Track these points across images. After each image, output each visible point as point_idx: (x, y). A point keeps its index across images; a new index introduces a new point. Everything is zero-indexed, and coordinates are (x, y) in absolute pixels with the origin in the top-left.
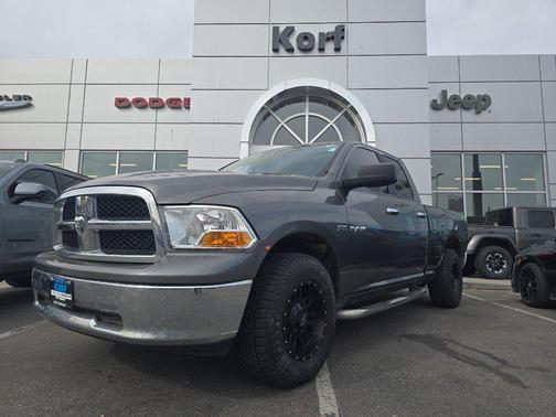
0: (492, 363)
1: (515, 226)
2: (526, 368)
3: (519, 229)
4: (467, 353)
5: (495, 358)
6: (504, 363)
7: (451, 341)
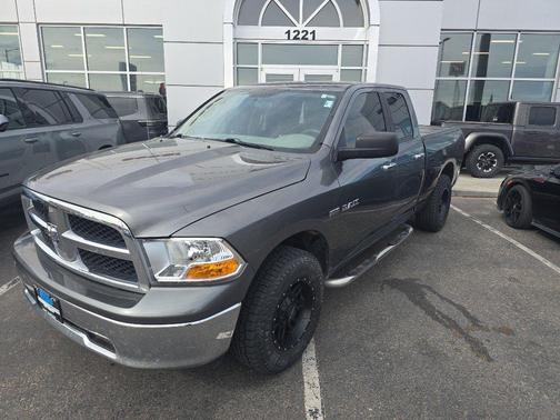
0: (464, 322)
1: (514, 123)
2: (494, 329)
3: (517, 126)
4: (443, 308)
5: (467, 314)
6: (474, 321)
7: (429, 288)
